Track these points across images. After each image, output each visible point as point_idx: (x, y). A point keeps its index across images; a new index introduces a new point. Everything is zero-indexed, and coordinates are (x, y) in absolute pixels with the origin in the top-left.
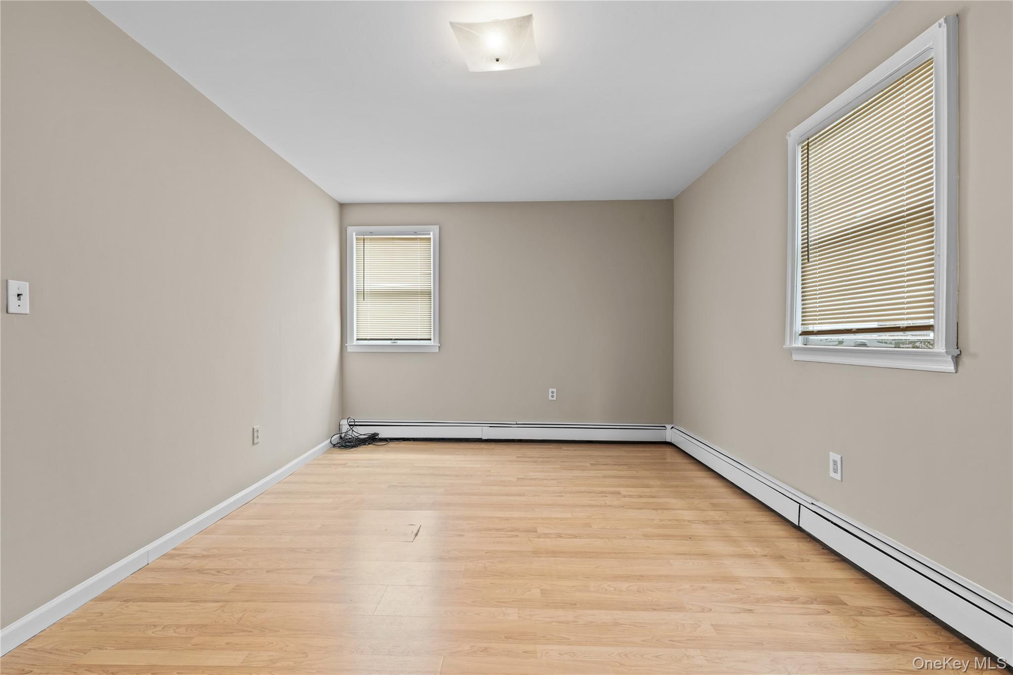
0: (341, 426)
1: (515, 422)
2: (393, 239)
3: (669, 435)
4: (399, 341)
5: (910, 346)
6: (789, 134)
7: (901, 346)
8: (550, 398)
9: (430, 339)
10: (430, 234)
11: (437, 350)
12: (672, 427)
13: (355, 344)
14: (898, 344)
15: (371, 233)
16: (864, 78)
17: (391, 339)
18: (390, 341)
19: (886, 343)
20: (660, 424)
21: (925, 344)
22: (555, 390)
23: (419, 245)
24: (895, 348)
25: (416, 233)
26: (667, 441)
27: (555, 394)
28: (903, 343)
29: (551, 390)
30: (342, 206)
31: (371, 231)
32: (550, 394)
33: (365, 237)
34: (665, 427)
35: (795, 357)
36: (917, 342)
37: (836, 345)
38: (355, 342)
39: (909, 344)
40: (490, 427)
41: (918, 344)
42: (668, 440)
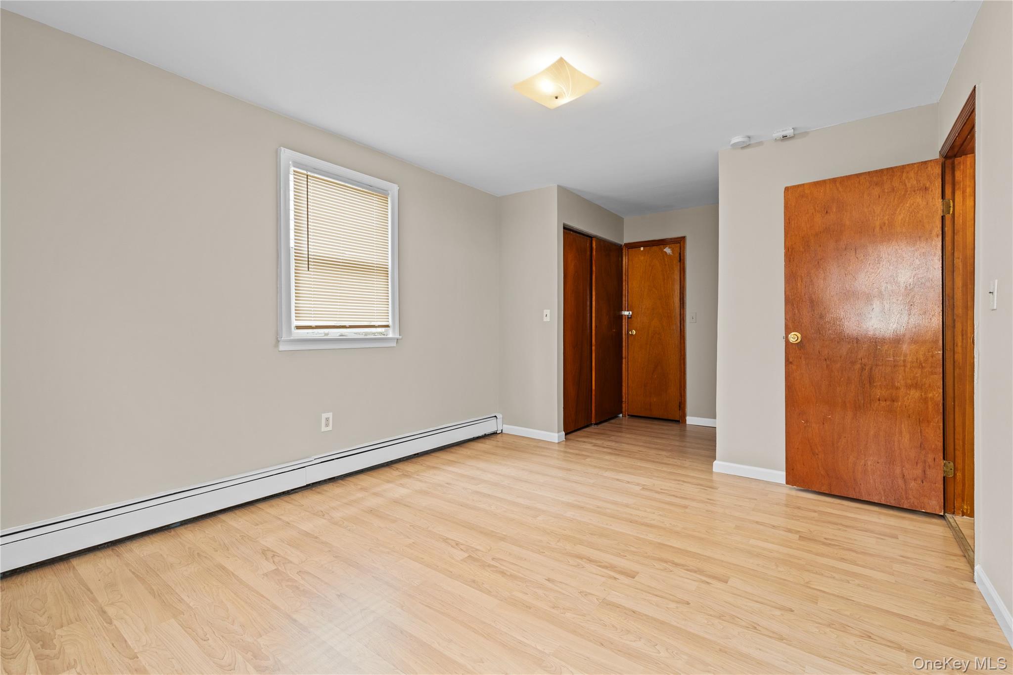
19: (359, 334)
37: (324, 336)
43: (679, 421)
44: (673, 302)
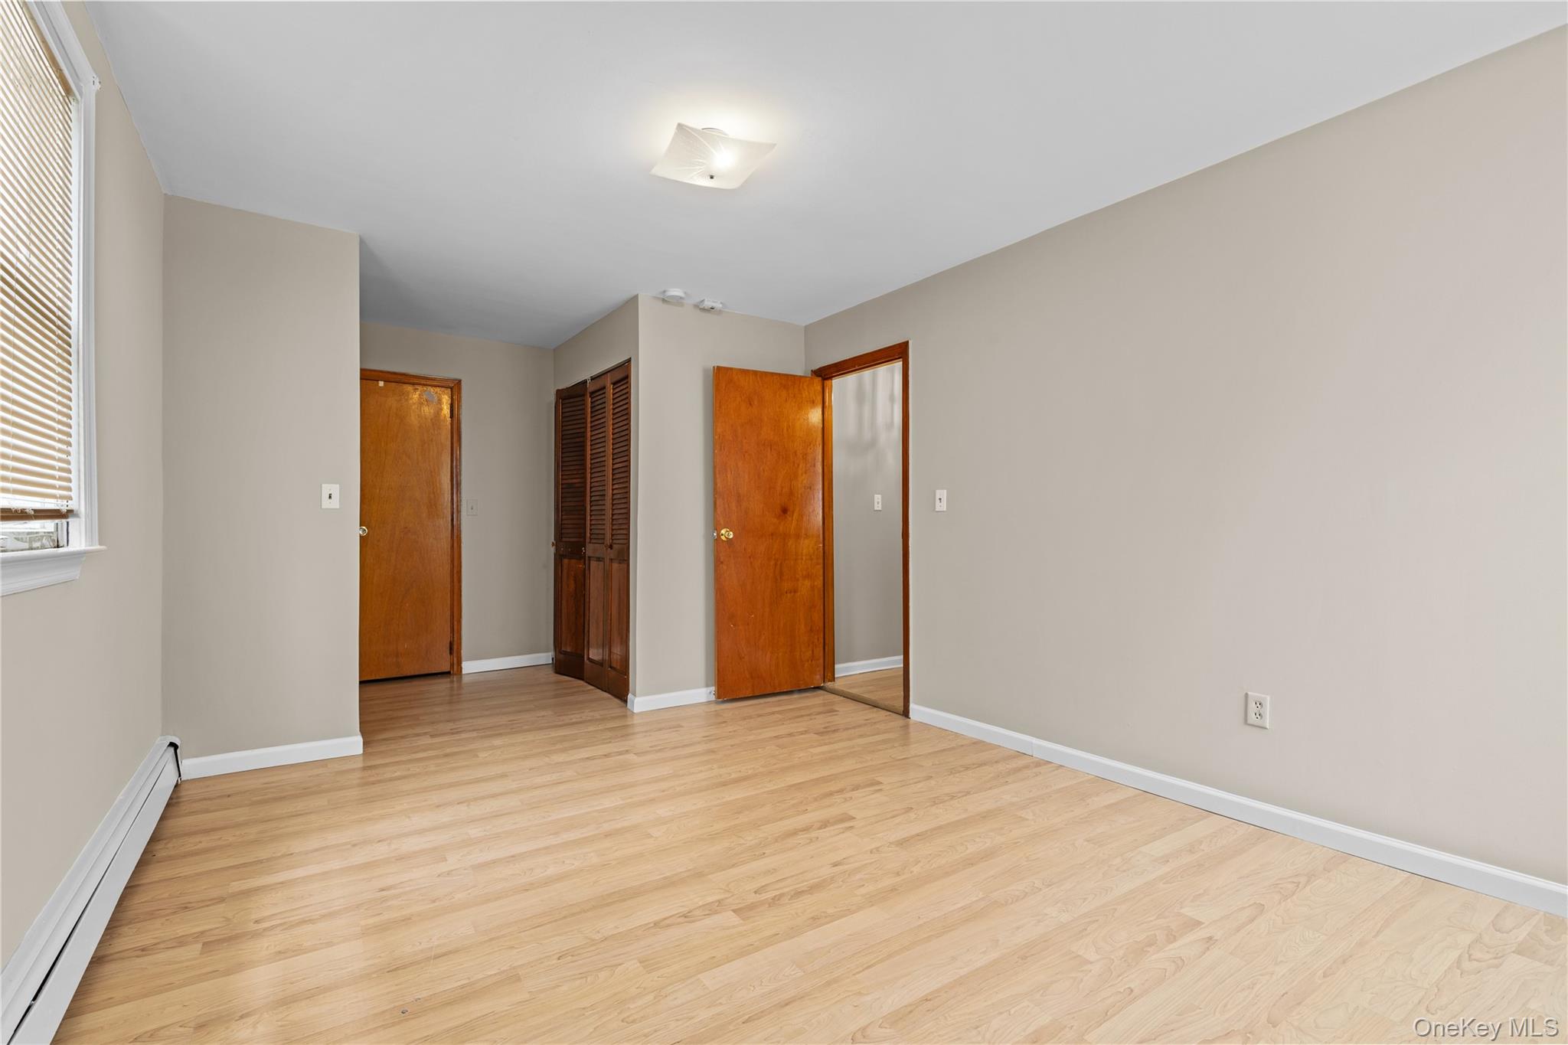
43: (448, 673)
44: (440, 481)
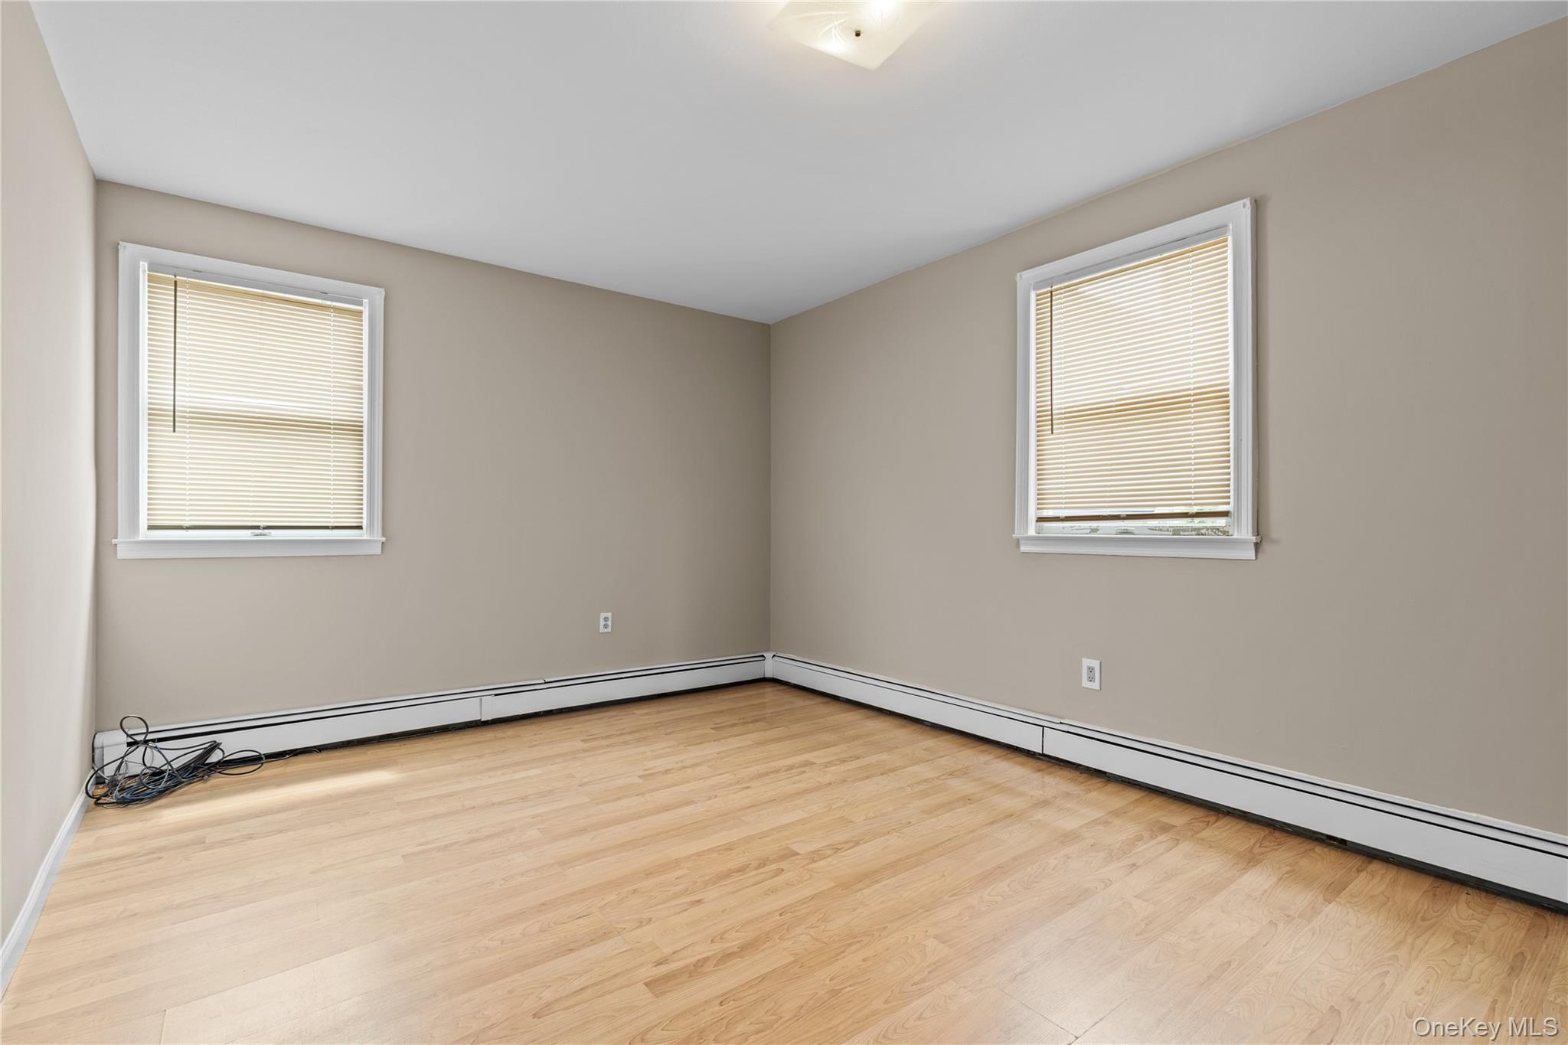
0: (97, 752)
1: (540, 679)
2: (263, 297)
3: (771, 667)
4: (273, 532)
5: (1193, 533)
6: (1021, 275)
7: (1181, 533)
8: (602, 630)
9: (360, 527)
10: (361, 304)
11: (378, 551)
12: (774, 656)
13: (141, 538)
14: (1177, 531)
15: (197, 273)
16: (1133, 237)
17: (257, 527)
18: (249, 532)
19: (1161, 530)
20: (754, 653)
21: (1212, 531)
22: (609, 615)
23: (331, 323)
24: (1173, 535)
25: (324, 294)
26: (766, 676)
27: (609, 623)
28: (1184, 530)
29: (603, 615)
30: (101, 186)
31: (199, 268)
32: (602, 623)
33: (178, 277)
34: (763, 656)
35: (1023, 548)
36: (1202, 529)
37: (1087, 534)
38: (144, 534)
39: (1192, 531)
40: (496, 695)
41: (1203, 531)
42: (768, 675)
